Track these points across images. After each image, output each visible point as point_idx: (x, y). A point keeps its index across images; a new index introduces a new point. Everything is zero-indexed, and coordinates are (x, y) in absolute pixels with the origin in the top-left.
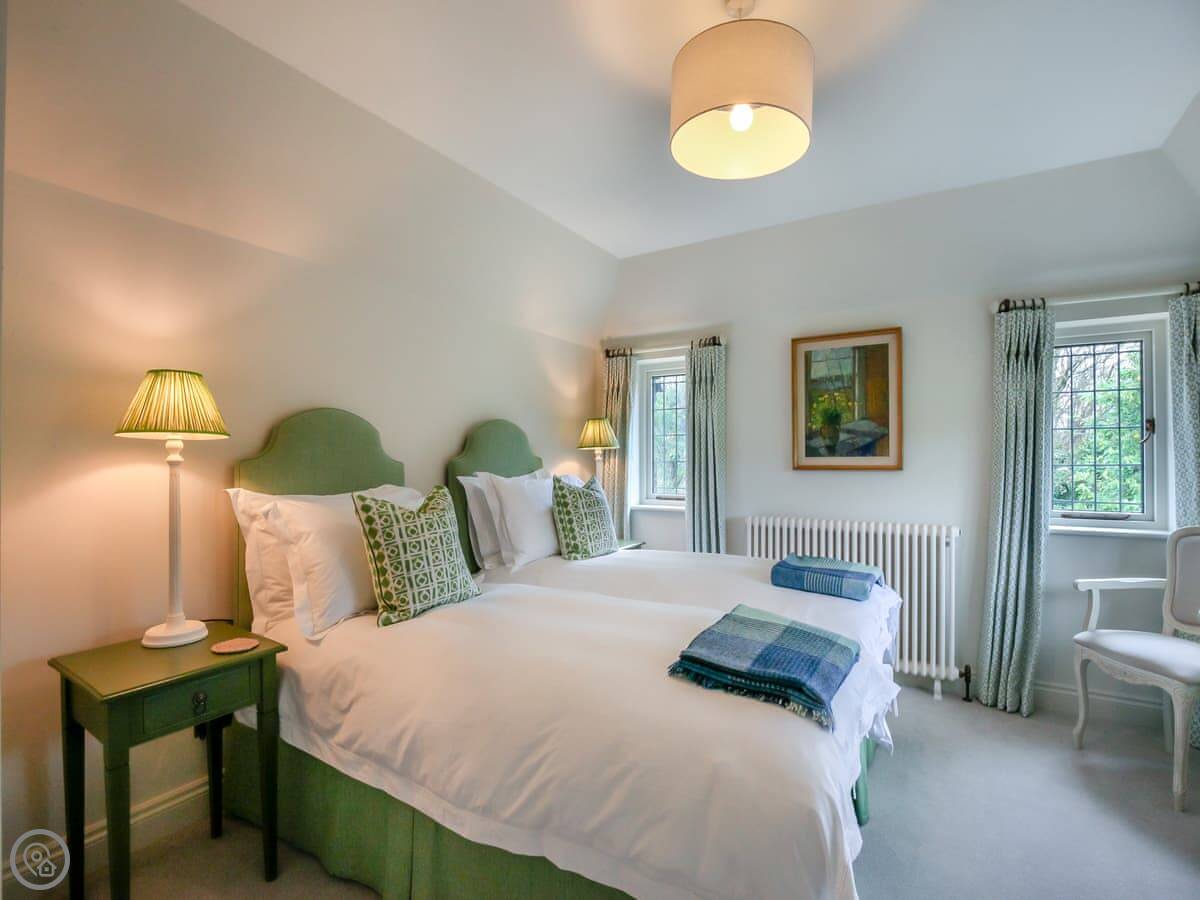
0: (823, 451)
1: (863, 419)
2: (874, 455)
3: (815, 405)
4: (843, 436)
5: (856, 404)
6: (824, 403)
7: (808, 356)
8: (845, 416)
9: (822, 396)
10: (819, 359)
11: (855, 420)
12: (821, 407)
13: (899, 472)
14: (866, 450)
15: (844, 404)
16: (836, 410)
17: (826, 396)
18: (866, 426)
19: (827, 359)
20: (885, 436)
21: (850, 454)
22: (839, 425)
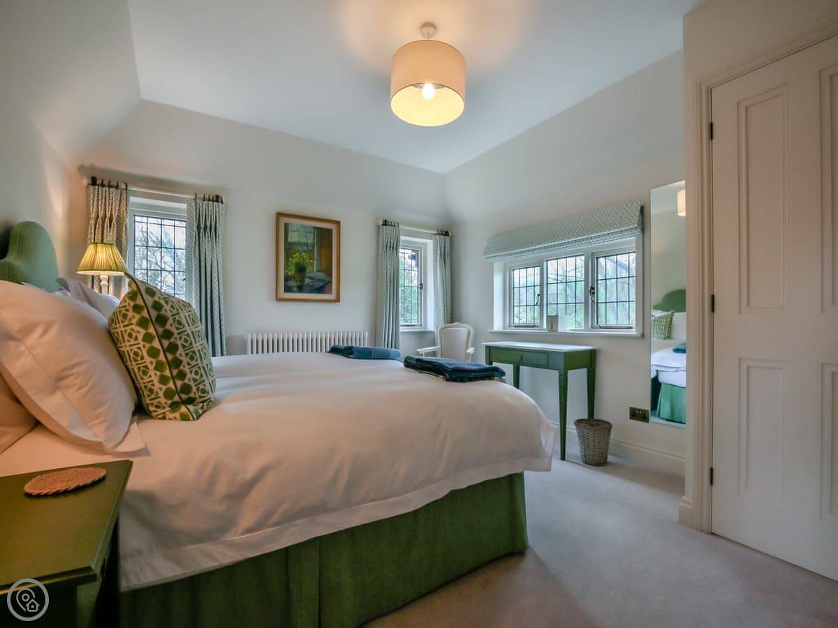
0: (295, 289)
1: (318, 271)
2: (325, 293)
3: (290, 259)
4: (307, 281)
5: (315, 262)
6: (295, 259)
7: (286, 226)
8: (309, 269)
9: (295, 254)
10: (294, 230)
11: (313, 271)
12: (295, 261)
13: (338, 303)
14: (320, 290)
15: (308, 261)
16: (303, 264)
17: (297, 254)
18: (320, 275)
19: (298, 231)
20: (330, 282)
21: (311, 292)
22: (305, 273)
